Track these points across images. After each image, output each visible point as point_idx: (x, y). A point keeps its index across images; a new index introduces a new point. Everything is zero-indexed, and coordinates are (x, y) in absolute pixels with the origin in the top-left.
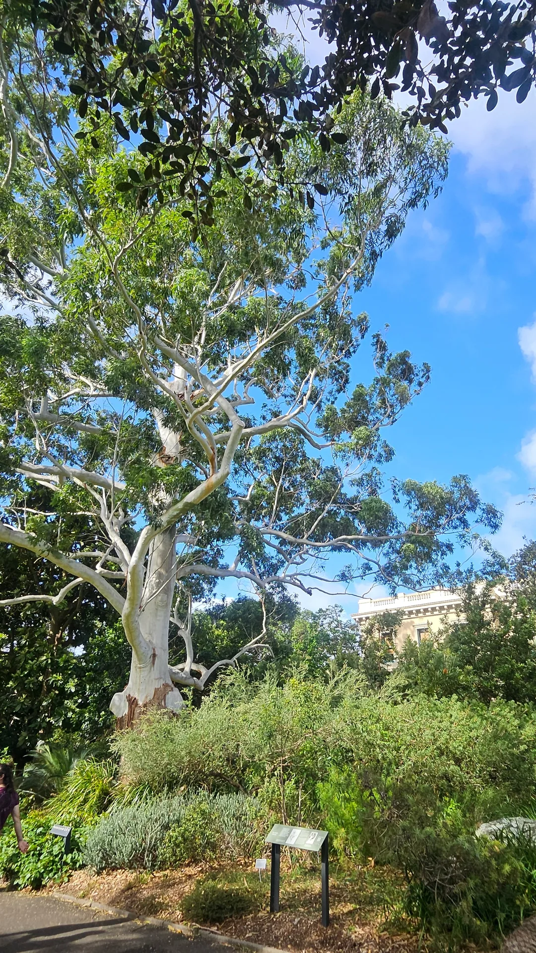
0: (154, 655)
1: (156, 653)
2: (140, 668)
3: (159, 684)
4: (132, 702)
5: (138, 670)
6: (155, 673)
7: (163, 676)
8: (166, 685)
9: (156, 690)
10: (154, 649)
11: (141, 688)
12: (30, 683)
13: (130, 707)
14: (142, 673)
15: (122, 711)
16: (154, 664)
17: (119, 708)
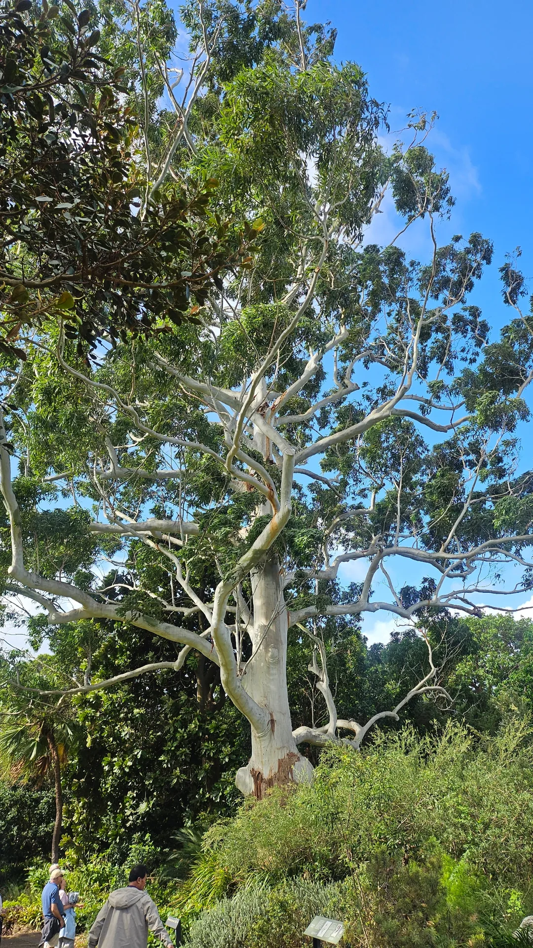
0: (272, 721)
1: (275, 718)
2: (259, 737)
3: (282, 755)
4: (257, 777)
5: (258, 739)
6: (277, 742)
7: (286, 745)
8: (291, 755)
9: (281, 762)
10: (271, 715)
11: (264, 760)
12: (182, 754)
13: (256, 782)
14: (263, 743)
15: (248, 788)
16: (273, 731)
17: (244, 784)
